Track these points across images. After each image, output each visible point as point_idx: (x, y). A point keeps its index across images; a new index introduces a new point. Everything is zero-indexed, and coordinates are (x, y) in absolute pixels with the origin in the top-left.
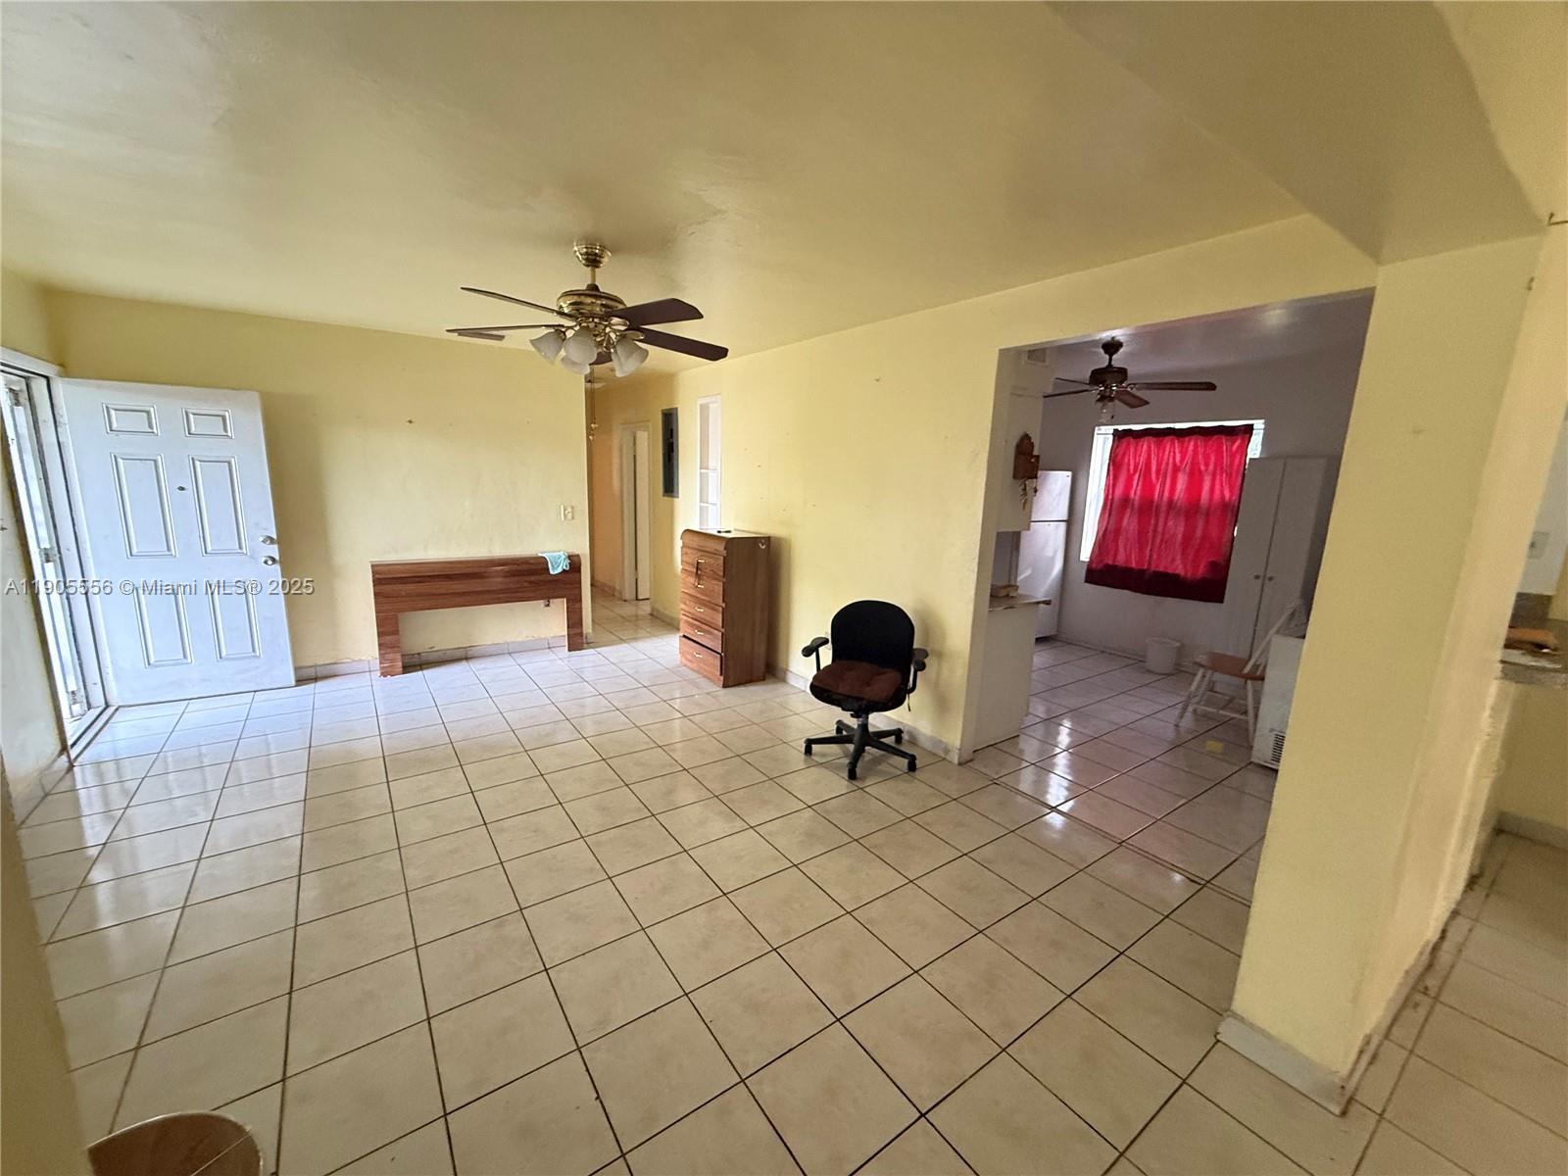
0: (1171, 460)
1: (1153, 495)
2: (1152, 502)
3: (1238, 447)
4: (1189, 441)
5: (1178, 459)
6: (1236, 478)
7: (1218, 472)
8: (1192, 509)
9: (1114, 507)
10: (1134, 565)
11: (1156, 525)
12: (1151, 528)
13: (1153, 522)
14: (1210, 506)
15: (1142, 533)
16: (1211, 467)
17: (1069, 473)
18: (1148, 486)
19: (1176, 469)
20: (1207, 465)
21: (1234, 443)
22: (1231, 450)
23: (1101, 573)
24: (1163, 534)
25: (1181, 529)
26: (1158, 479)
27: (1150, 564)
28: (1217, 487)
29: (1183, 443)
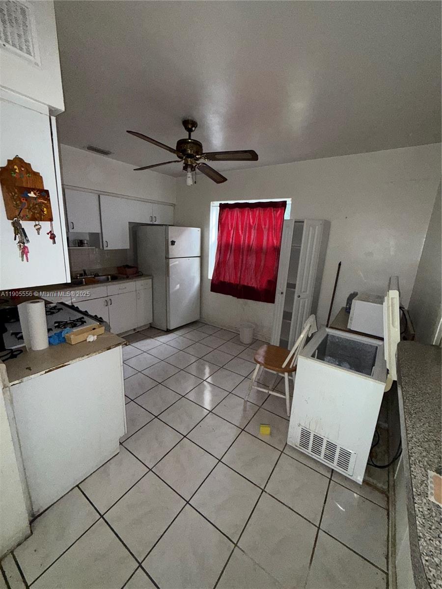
0: (248, 222)
1: (240, 242)
2: (240, 245)
3: (280, 214)
4: (256, 210)
5: (251, 221)
6: (279, 232)
7: (271, 230)
8: (259, 250)
9: (223, 249)
10: (233, 282)
11: (242, 259)
12: (240, 260)
13: (241, 257)
14: (267, 248)
15: (236, 264)
16: (267, 226)
17: (199, 229)
18: (238, 236)
19: (250, 227)
20: (265, 225)
21: (277, 212)
22: (276, 217)
23: (219, 286)
24: (246, 263)
25: (254, 262)
26: (242, 233)
27: (240, 282)
28: (270, 238)
29: (253, 211)
